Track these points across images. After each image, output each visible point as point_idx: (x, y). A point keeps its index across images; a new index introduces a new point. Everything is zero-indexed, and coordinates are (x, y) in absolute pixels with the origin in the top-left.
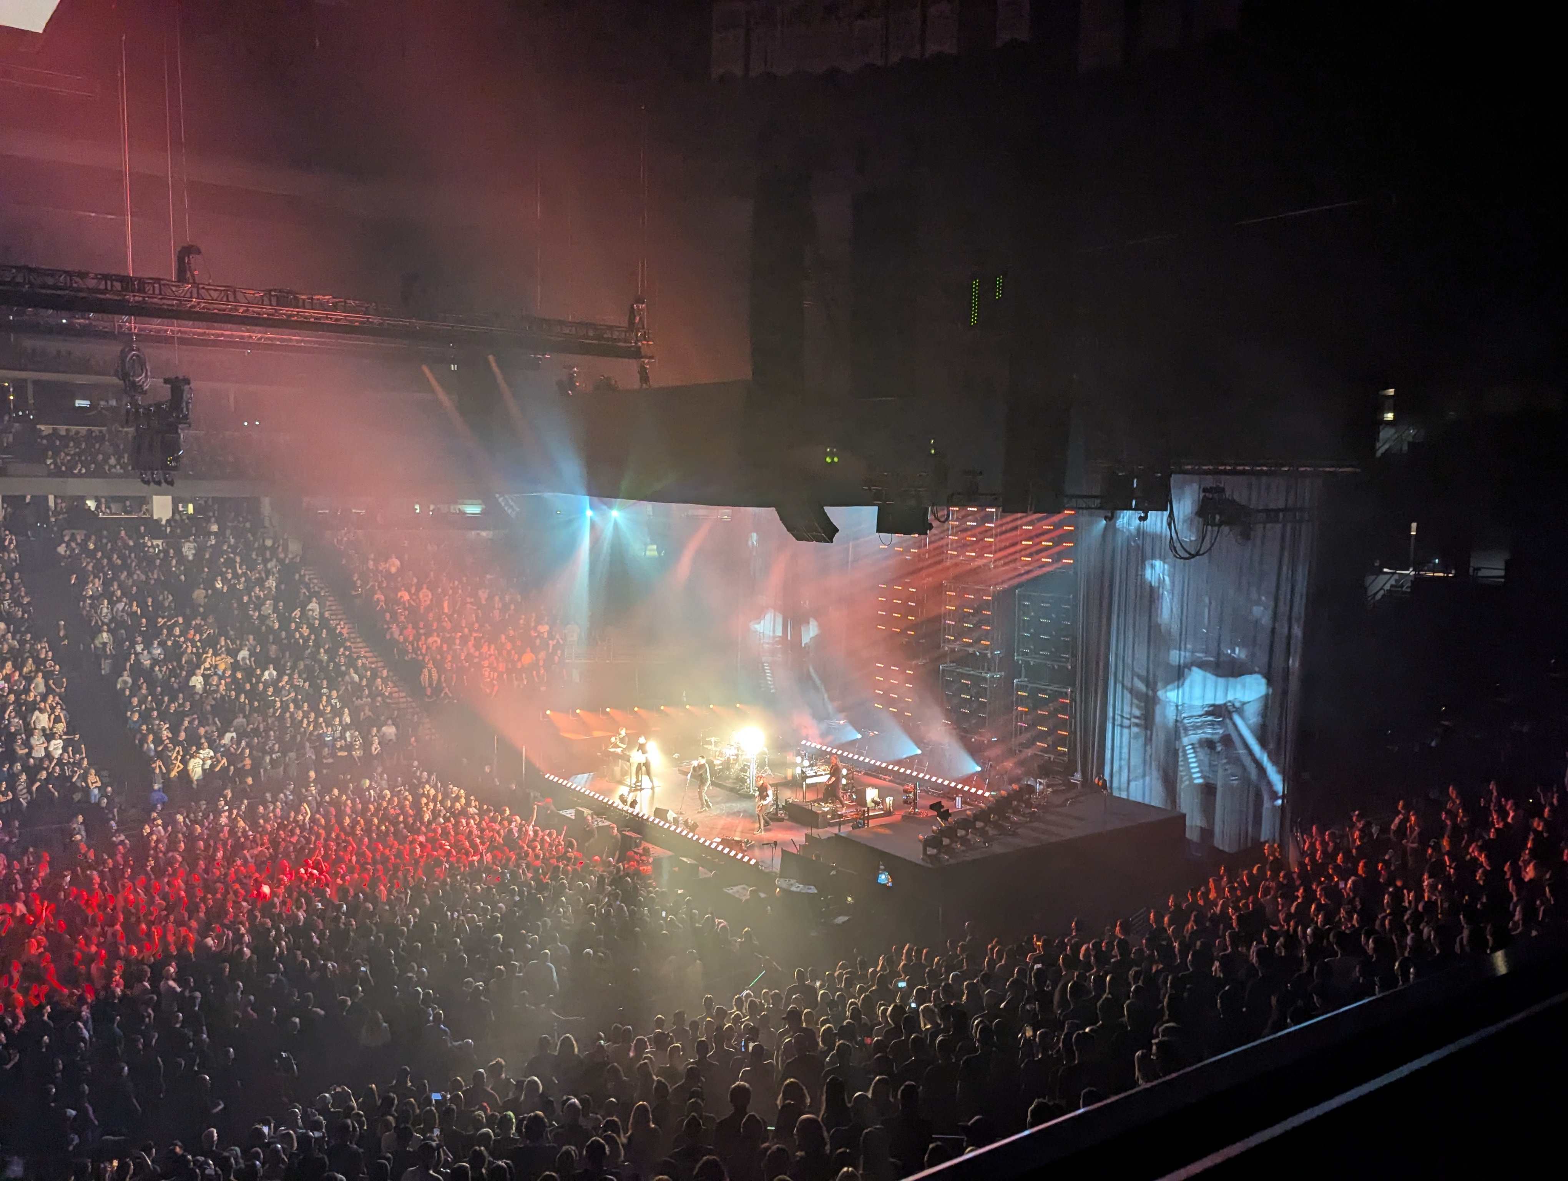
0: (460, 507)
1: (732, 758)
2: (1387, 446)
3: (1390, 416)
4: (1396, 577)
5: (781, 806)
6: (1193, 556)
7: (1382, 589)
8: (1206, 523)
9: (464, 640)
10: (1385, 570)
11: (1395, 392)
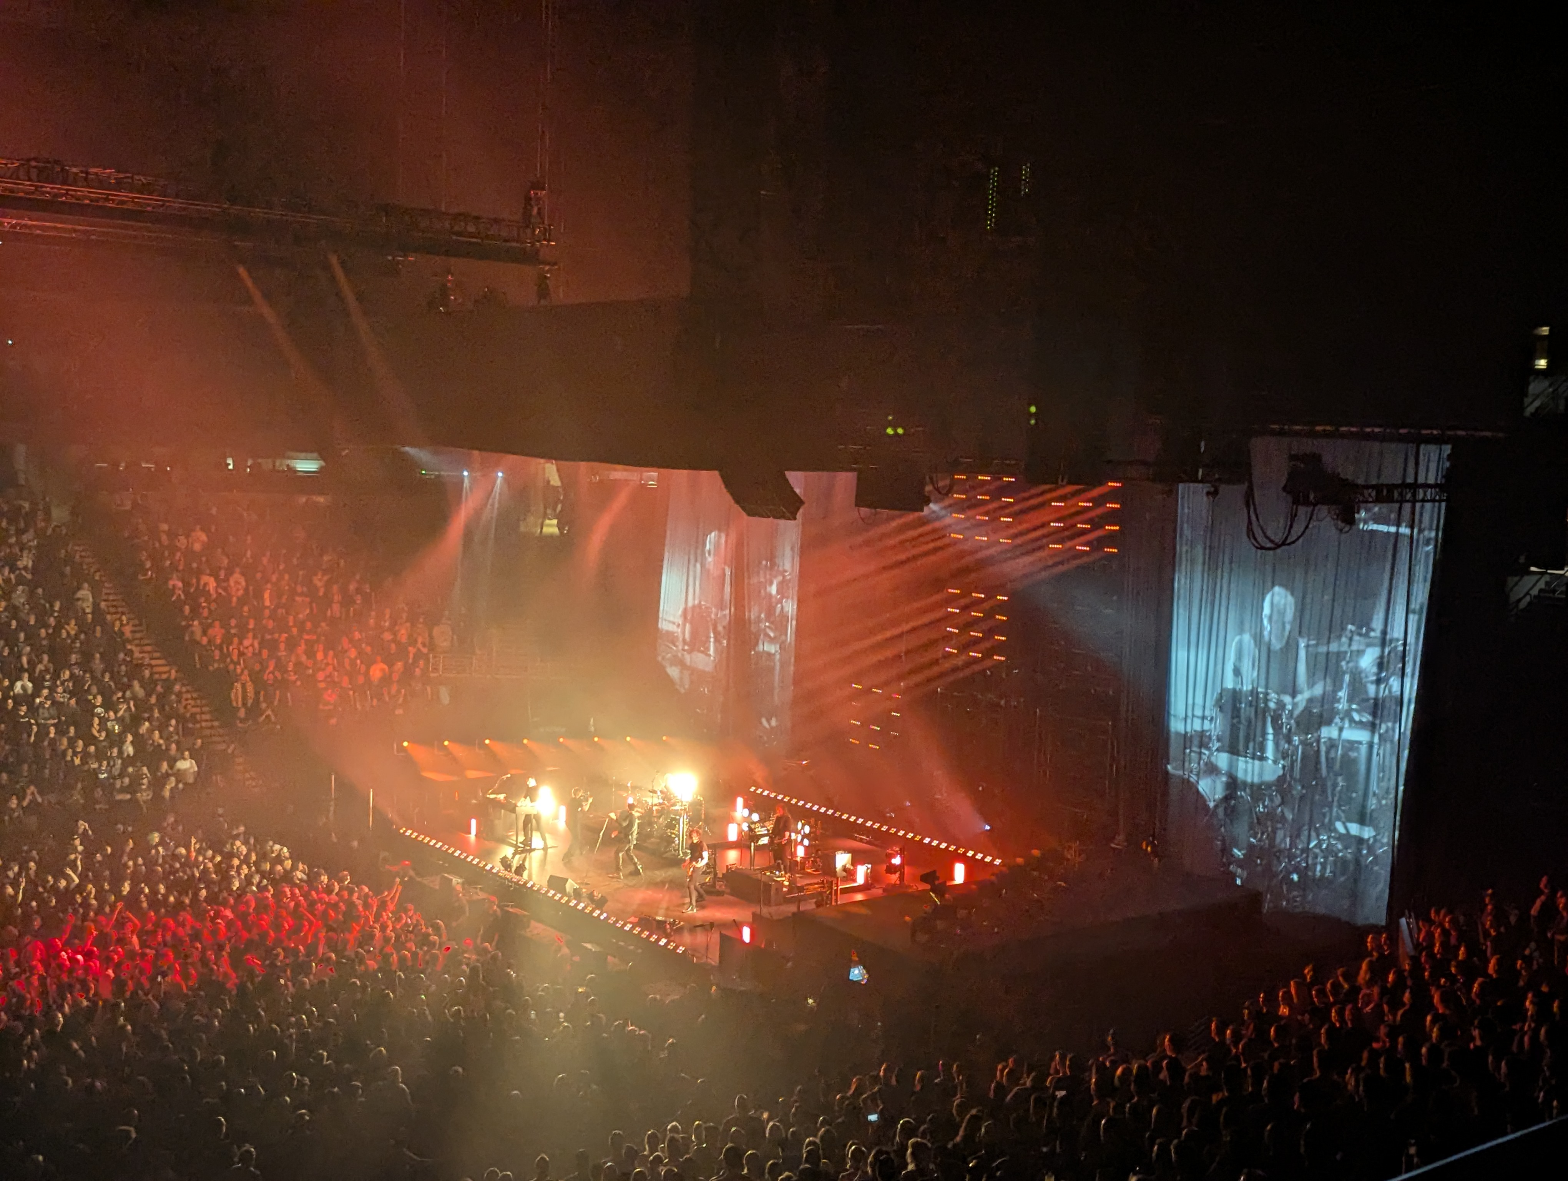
0: (289, 462)
1: (655, 808)
2: (1537, 404)
3: (1542, 363)
4: (1547, 578)
5: (720, 875)
6: (1278, 546)
7: (1527, 593)
8: (1296, 502)
9: (292, 645)
10: (1533, 569)
11: (1550, 331)
